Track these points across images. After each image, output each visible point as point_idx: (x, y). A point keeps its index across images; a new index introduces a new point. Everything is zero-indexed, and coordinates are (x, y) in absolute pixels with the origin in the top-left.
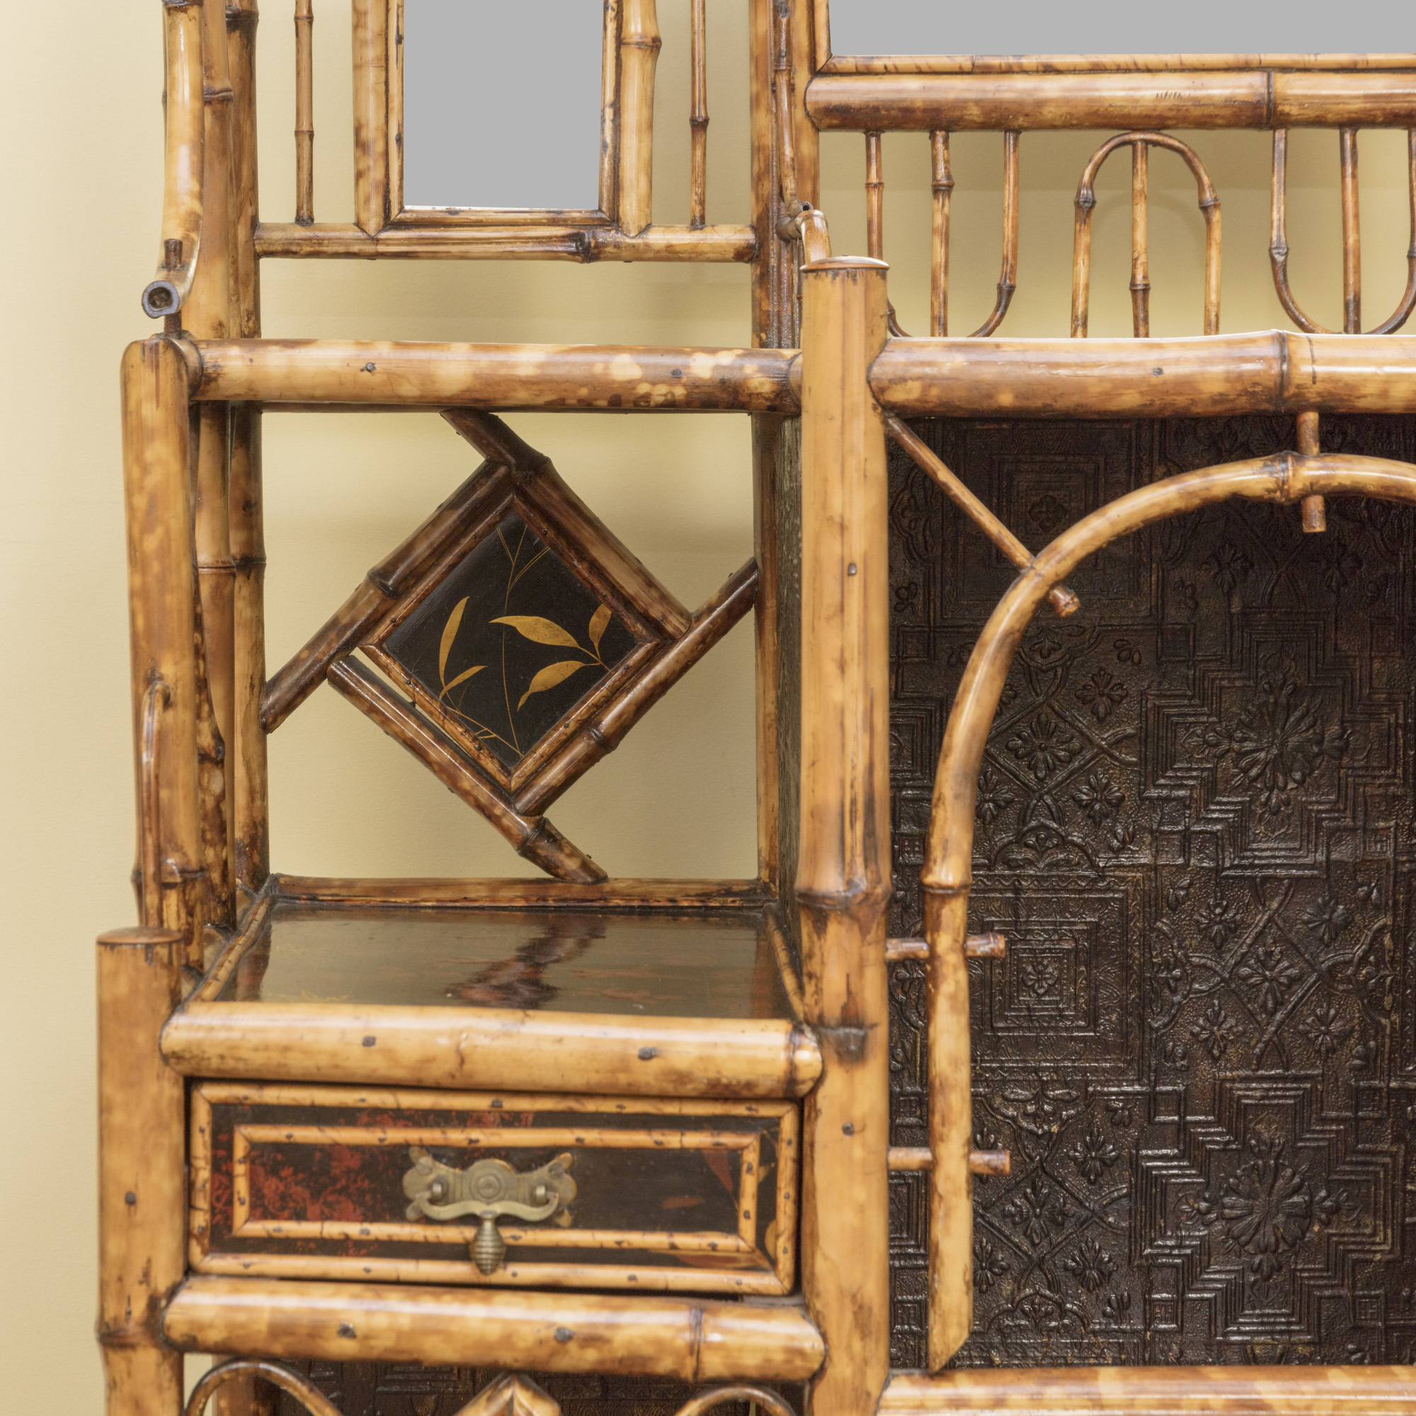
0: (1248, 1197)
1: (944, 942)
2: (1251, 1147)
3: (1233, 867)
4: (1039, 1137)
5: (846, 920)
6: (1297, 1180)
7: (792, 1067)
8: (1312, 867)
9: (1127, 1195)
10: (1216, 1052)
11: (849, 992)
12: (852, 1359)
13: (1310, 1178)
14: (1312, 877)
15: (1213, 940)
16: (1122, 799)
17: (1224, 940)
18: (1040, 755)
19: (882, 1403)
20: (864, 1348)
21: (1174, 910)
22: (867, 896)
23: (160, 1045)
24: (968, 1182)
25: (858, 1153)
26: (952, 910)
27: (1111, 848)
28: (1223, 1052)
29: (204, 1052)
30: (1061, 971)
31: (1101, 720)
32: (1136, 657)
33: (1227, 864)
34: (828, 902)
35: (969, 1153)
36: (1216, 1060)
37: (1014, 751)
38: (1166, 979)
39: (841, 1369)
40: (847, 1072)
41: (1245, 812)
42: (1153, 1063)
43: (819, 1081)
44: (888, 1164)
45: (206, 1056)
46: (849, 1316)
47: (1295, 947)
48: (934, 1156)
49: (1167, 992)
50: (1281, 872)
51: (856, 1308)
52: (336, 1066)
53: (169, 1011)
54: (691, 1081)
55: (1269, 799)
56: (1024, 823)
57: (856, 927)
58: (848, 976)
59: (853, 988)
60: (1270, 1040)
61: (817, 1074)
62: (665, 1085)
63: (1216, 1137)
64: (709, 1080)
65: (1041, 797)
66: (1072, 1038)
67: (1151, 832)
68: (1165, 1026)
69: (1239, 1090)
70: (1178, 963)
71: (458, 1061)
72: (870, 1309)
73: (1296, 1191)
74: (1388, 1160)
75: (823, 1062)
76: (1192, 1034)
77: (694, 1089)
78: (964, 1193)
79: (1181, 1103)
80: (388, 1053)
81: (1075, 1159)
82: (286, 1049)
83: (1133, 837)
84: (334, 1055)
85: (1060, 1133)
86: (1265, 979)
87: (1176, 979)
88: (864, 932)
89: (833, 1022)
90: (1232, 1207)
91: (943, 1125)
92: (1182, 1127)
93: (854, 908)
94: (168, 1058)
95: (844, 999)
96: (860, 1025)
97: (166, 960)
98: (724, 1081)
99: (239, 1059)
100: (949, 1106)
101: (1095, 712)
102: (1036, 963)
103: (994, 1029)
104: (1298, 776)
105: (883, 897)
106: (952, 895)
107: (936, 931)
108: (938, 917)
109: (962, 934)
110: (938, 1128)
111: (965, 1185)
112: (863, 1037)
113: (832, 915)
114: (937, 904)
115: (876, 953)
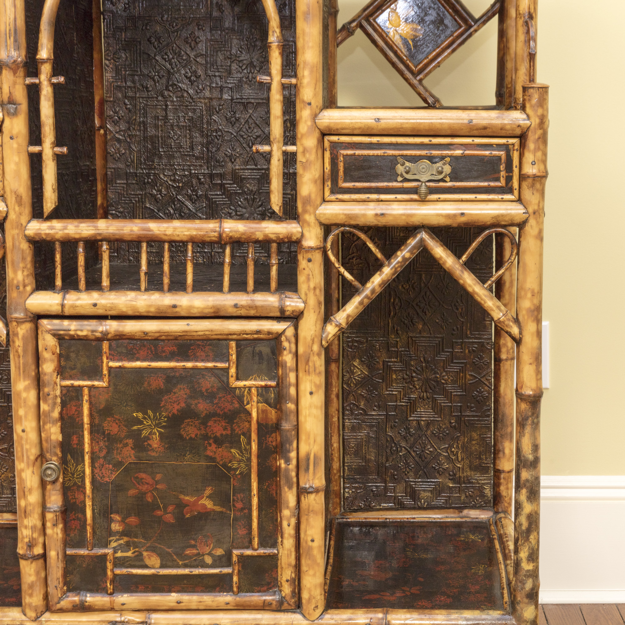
0: (245, 208)
1: (43, 77)
2: (245, 192)
3: (237, 99)
4: (175, 187)
5: (8, 68)
6: (260, 203)
8: (262, 99)
9: (205, 207)
10: (233, 160)
11: (10, 93)
12: (16, 213)
13: (264, 202)
14: (263, 103)
15: (231, 123)
16: (200, 76)
17: (235, 123)
18: (173, 60)
19: (27, 227)
20: (20, 209)
21: (218, 113)
22: (15, 61)
25: (15, 146)
26: (45, 67)
27: (197, 92)
28: (235, 160)
30: (181, 133)
31: (192, 49)
32: (204, 28)
33: (235, 97)
35: (53, 148)
36: (233, 163)
37: (165, 59)
38: (216, 136)
39: (12, 216)
40: (10, 119)
41: (240, 81)
42: (212, 164)
43: (3, 121)
44: (28, 151)
46: (14, 199)
47: (258, 126)
48: (42, 149)
49: (216, 140)
50: (253, 101)
51: (16, 196)
55: (248, 76)
56: (168, 83)
57: (11, 71)
58: (10, 88)
59: (11, 91)
60: (251, 156)
63: (234, 188)
65: (174, 75)
66: (185, 155)
67: (210, 87)
68: (216, 151)
69: (241, 173)
70: (220, 130)
72: (21, 196)
73: (261, 206)
74: (290, 196)
75: (3, 116)
76: (225, 154)
79: (222, 176)
81: (187, 195)
83: (204, 89)
85: (182, 186)
86: (249, 136)
87: (219, 136)
88: (15, 73)
89: (6, 103)
90: (239, 212)
91: (44, 137)
92: (222, 186)
93: (10, 65)
95: (8, 95)
96: (14, 104)
101: (191, 46)
102: (173, 130)
103: (159, 151)
104: (258, 69)
105: (21, 62)
106: (45, 62)
107: (40, 74)
108: (41, 69)
109: (49, 75)
110: (43, 139)
111: (51, 157)
112: (16, 108)
113: (3, 67)
114: (40, 65)
115: (20, 80)
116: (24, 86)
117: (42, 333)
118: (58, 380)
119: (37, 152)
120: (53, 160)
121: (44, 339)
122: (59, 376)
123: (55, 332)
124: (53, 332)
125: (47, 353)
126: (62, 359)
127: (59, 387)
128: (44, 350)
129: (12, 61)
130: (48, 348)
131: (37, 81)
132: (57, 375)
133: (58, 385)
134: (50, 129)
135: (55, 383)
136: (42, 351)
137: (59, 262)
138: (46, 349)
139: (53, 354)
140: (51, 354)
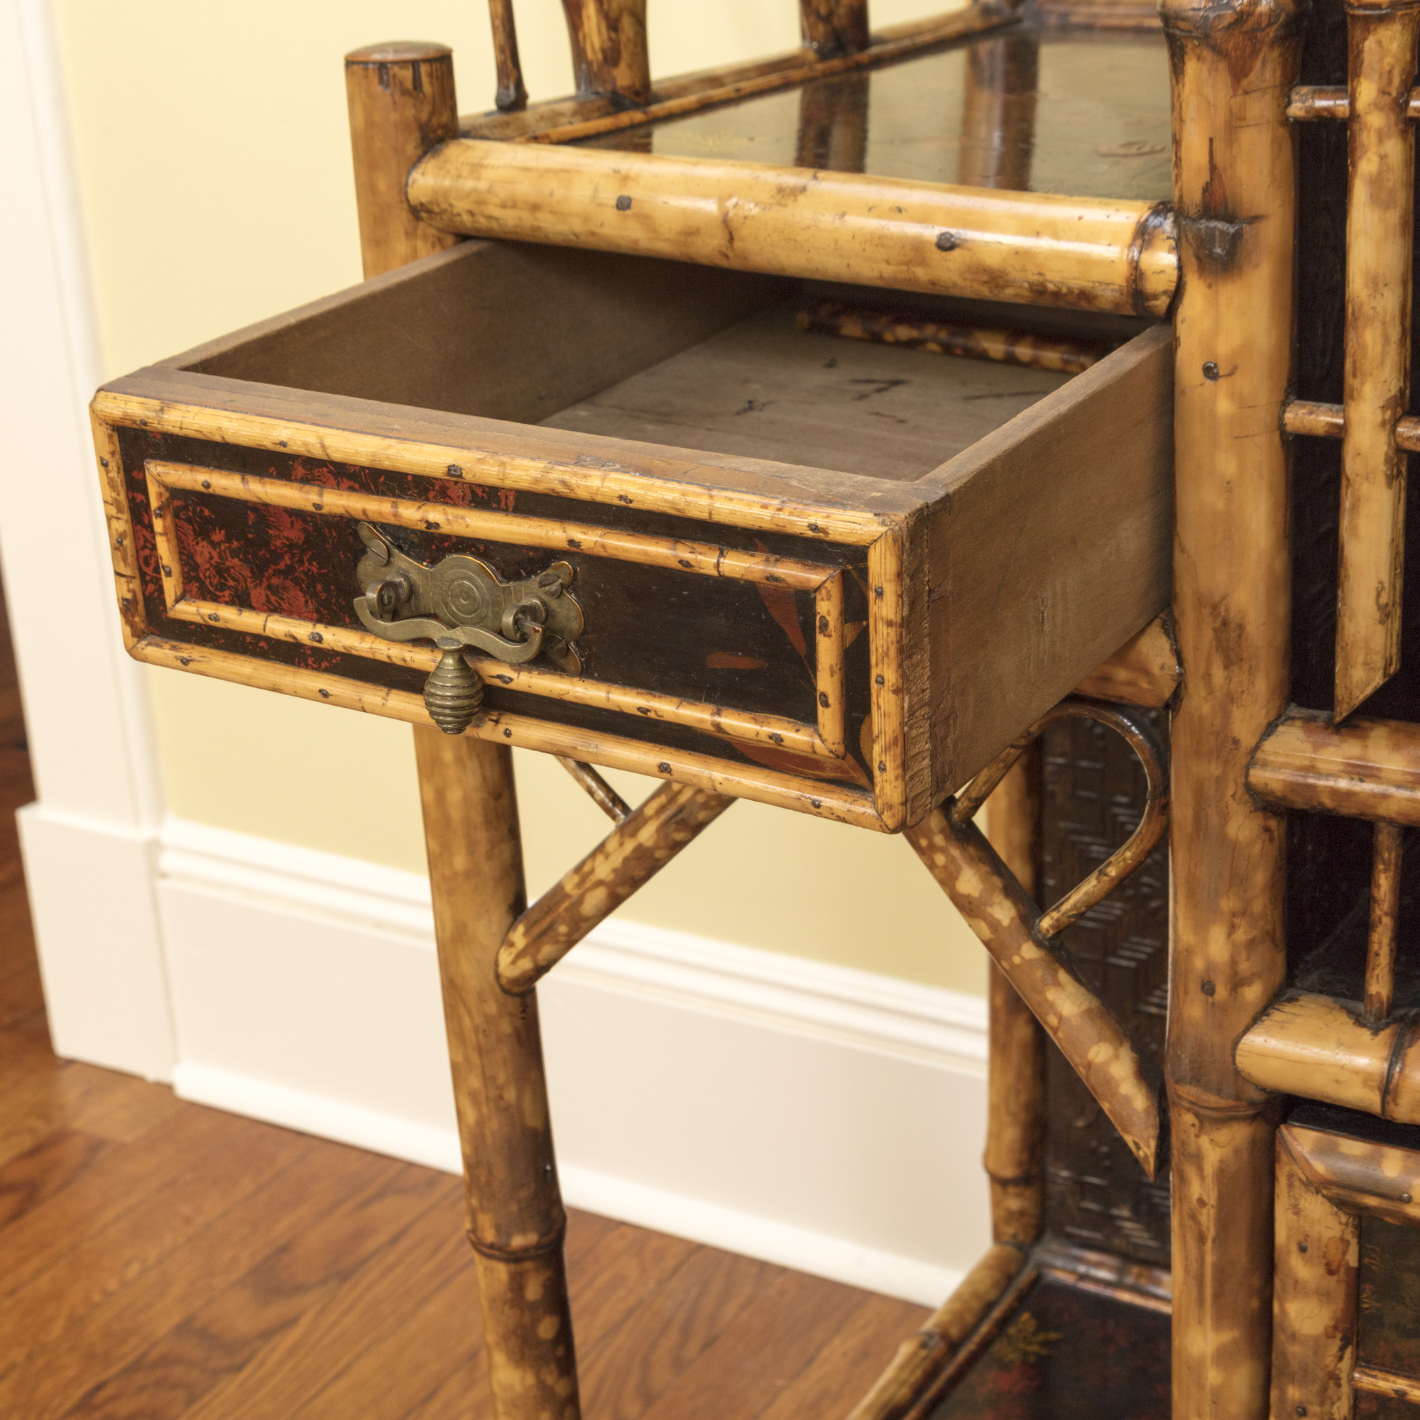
1: (1367, 91)
5: (1207, 53)
7: (1136, 273)
11: (1213, 167)
12: (1211, 692)
19: (1259, 755)
20: (1229, 679)
22: (1241, 17)
23: (406, 193)
24: (1388, 460)
25: (1224, 406)
26: (1379, 43)
29: (451, 205)
34: (1182, 25)
35: (1395, 422)
39: (1198, 703)
40: (1210, 286)
43: (1177, 295)
44: (1281, 426)
45: (455, 211)
46: (1208, 634)
48: (1345, 418)
51: (1217, 625)
52: (593, 234)
53: (419, 152)
54: (1009, 284)
57: (1222, 66)
58: (1211, 140)
59: (1219, 160)
61: (1172, 287)
62: (976, 286)
64: (1031, 284)
71: (727, 237)
72: (1241, 627)
75: (1180, 268)
77: (1017, 295)
78: (1382, 479)
80: (645, 219)
82: (535, 207)
84: (587, 219)
88: (1238, 74)
89: (1193, 211)
91: (1354, 375)
93: (1220, 35)
94: (418, 212)
95: (1206, 177)
96: (1231, 219)
97: (409, 84)
98: (1051, 287)
99: (490, 217)
100: (1363, 347)
105: (1273, 15)
106: (1382, 19)
107: (1357, 75)
108: (1360, 53)
109: (1396, 81)
110: (1349, 380)
111: (1382, 468)
112: (1236, 239)
113: (1189, 46)
114: (1357, 33)
115: (1260, 107)
116: (1282, 131)
117: (1291, 1186)
118: (1345, 1364)
119: (1320, 431)
120: (1390, 479)
121: (1297, 1212)
122: (1348, 1353)
123: (1342, 1192)
124: (1335, 1190)
125: (1307, 1262)
126: (1368, 1288)
127: (1345, 1389)
128: (1294, 1248)
129: (1229, 17)
130: (1309, 1245)
131: (1340, 105)
132: (1342, 1349)
133: (1344, 1382)
134: (1386, 339)
135: (1334, 1377)
136: (1289, 1252)
137: (1386, 906)
138: (1303, 1250)
139: (1331, 1272)
140: (1321, 1270)
